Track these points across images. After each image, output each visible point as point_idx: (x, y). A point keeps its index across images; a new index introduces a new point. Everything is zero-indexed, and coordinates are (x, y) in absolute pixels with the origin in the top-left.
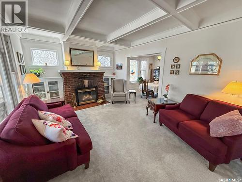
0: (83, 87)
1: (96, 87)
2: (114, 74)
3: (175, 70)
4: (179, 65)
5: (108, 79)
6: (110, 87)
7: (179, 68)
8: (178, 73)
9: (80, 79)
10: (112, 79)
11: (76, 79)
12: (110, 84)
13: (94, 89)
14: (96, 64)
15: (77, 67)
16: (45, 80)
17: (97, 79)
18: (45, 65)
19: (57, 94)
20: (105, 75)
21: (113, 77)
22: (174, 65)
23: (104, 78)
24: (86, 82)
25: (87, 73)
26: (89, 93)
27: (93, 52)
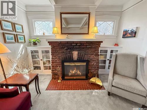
1: (88, 62)
5: (106, 51)
6: (107, 62)
9: (69, 50)
10: (112, 52)
11: (64, 50)
12: (108, 57)
14: (91, 30)
17: (90, 51)
20: (102, 45)
21: (115, 48)
23: (100, 49)
24: (75, 54)
25: (76, 43)
26: (78, 67)
27: (89, 14)
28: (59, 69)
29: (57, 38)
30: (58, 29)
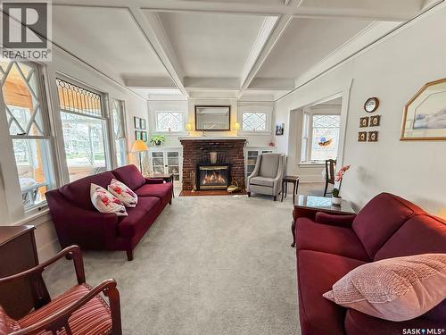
0: (208, 163)
1: (230, 165)
2: (272, 144)
3: (368, 129)
4: (379, 117)
5: (256, 153)
7: (378, 124)
8: (374, 137)
9: (205, 151)
11: (199, 151)
13: (226, 168)
14: (233, 126)
15: (201, 133)
16: (164, 150)
17: (231, 152)
18: (167, 130)
19: (177, 169)
22: (367, 119)
24: (214, 155)
25: (215, 142)
26: (217, 173)
27: (230, 107)
28: (193, 174)
29: (191, 136)
30: (191, 125)
